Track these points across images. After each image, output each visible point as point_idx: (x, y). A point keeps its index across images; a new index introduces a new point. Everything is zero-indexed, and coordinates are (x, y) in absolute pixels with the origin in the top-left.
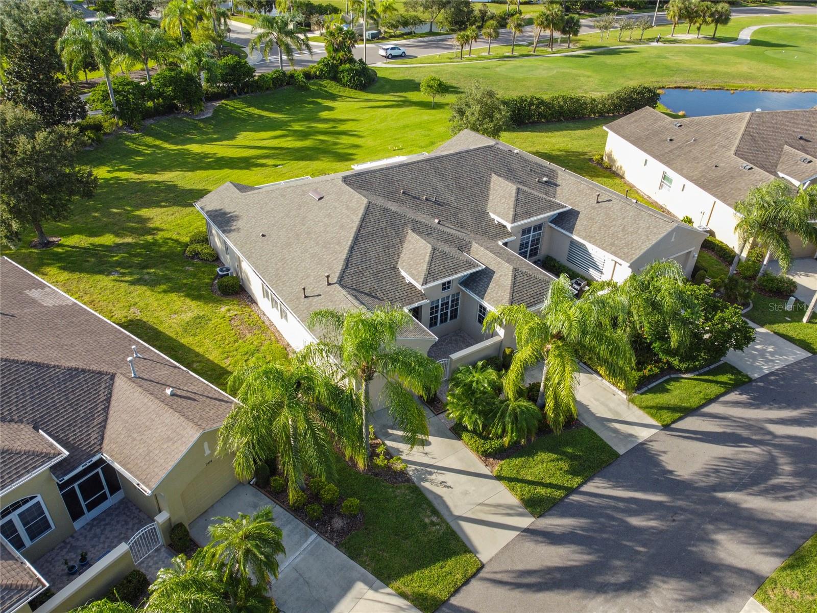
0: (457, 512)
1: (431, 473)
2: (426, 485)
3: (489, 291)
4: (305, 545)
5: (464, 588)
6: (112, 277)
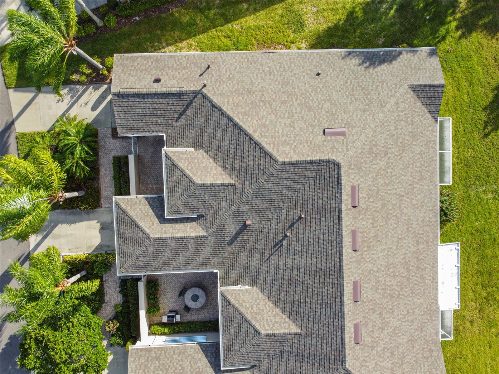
0: (41, 96)
1: (72, 97)
3: (148, 206)
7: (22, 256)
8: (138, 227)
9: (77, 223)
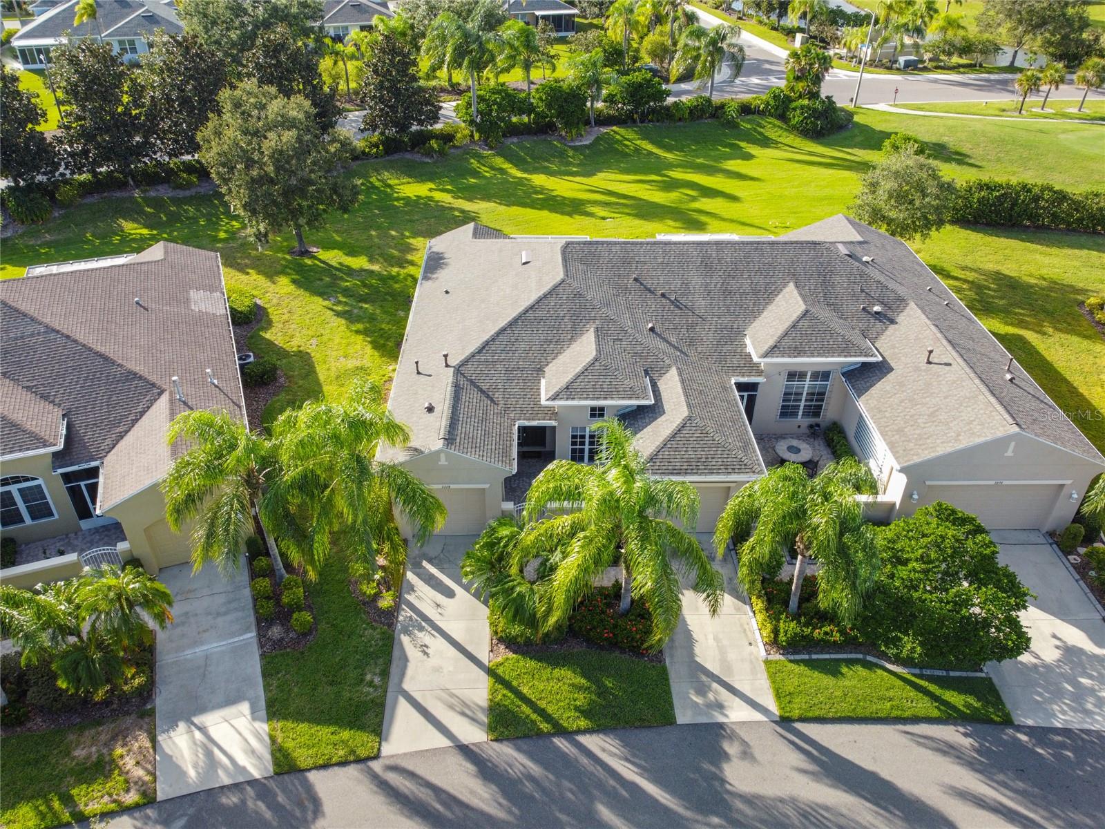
0: (407, 685)
1: (421, 629)
2: (405, 639)
4: (236, 639)
5: (336, 768)
6: (326, 303)
7: (781, 736)
8: (674, 437)
9: (690, 628)
